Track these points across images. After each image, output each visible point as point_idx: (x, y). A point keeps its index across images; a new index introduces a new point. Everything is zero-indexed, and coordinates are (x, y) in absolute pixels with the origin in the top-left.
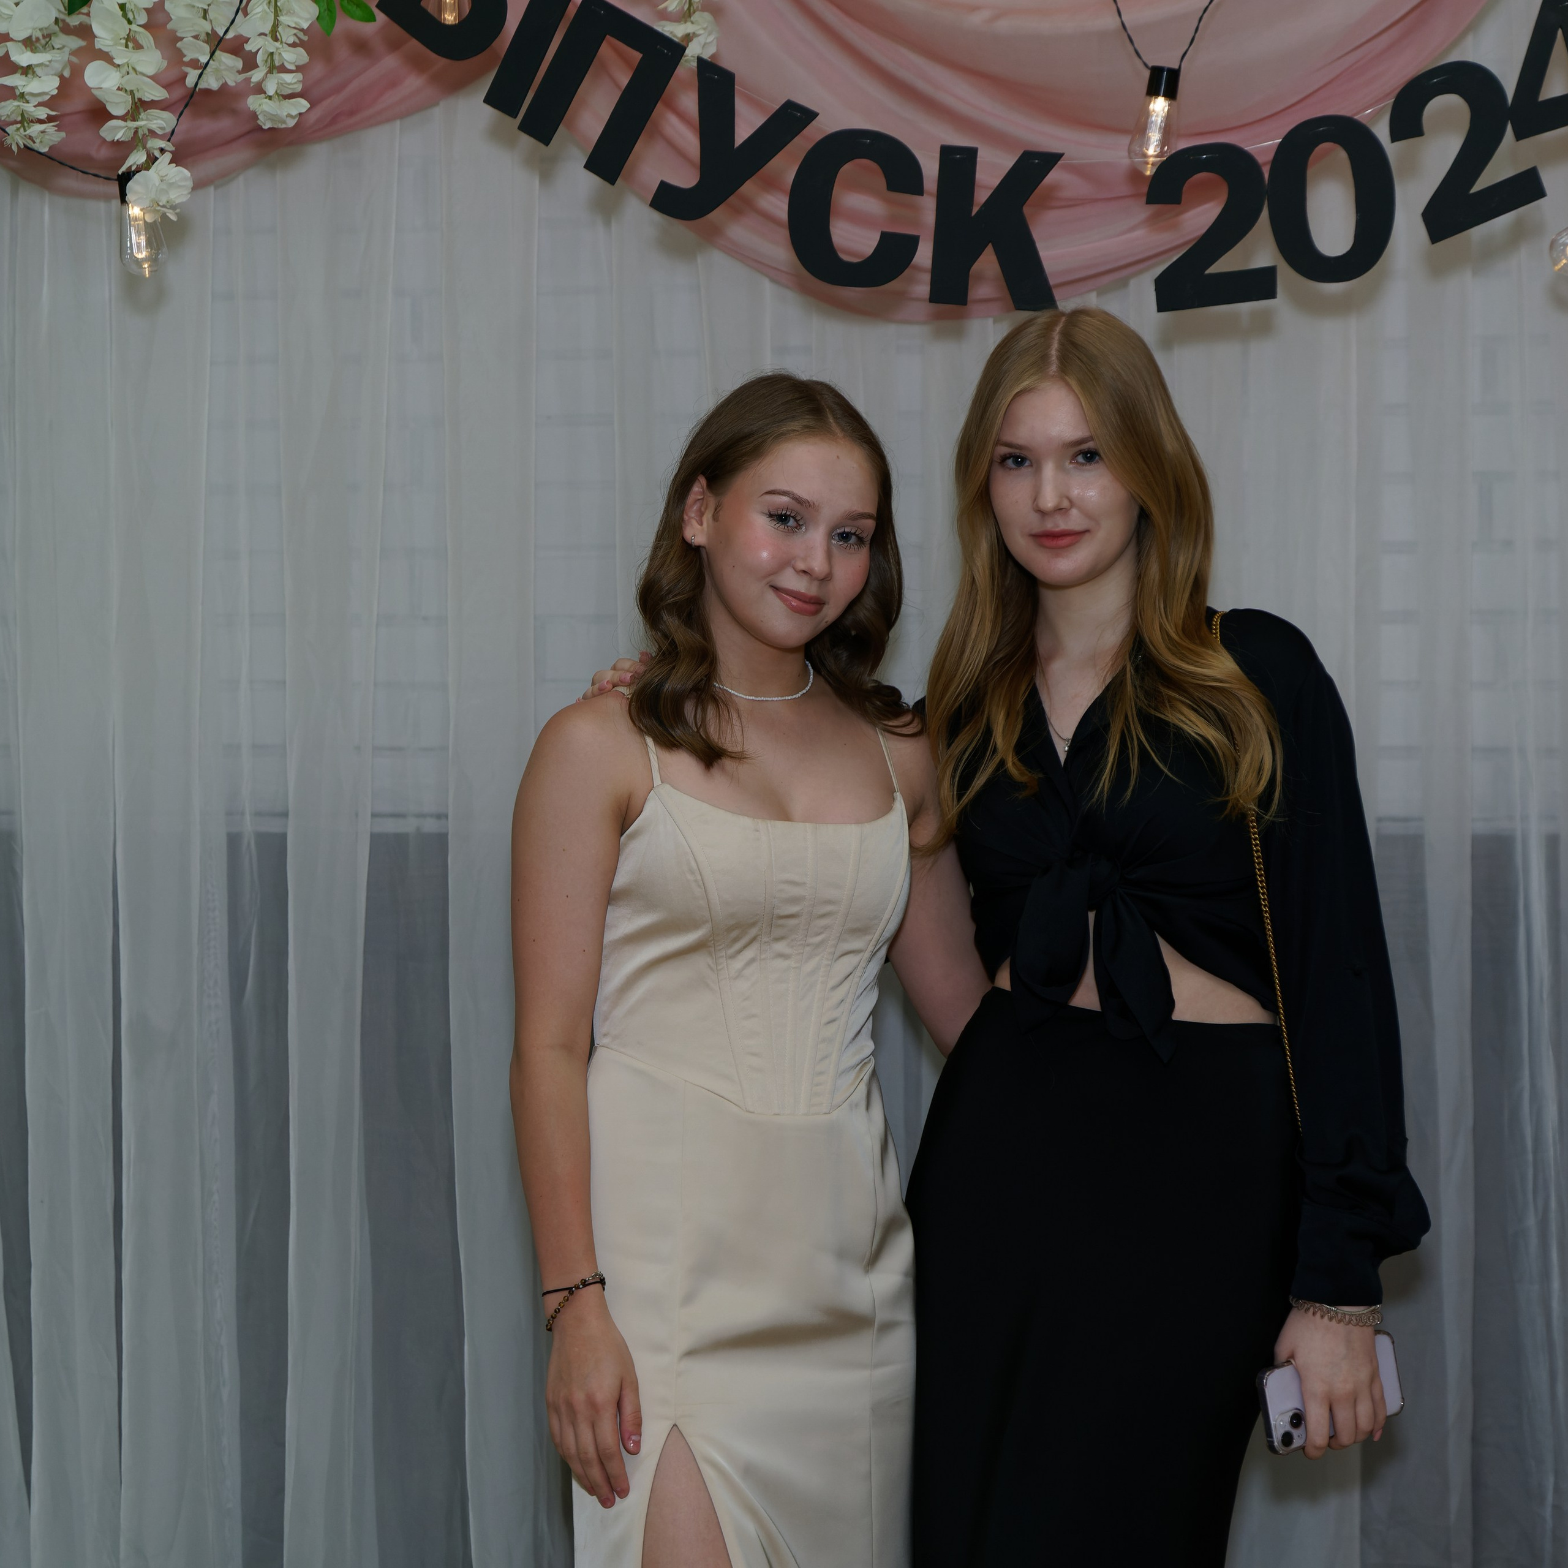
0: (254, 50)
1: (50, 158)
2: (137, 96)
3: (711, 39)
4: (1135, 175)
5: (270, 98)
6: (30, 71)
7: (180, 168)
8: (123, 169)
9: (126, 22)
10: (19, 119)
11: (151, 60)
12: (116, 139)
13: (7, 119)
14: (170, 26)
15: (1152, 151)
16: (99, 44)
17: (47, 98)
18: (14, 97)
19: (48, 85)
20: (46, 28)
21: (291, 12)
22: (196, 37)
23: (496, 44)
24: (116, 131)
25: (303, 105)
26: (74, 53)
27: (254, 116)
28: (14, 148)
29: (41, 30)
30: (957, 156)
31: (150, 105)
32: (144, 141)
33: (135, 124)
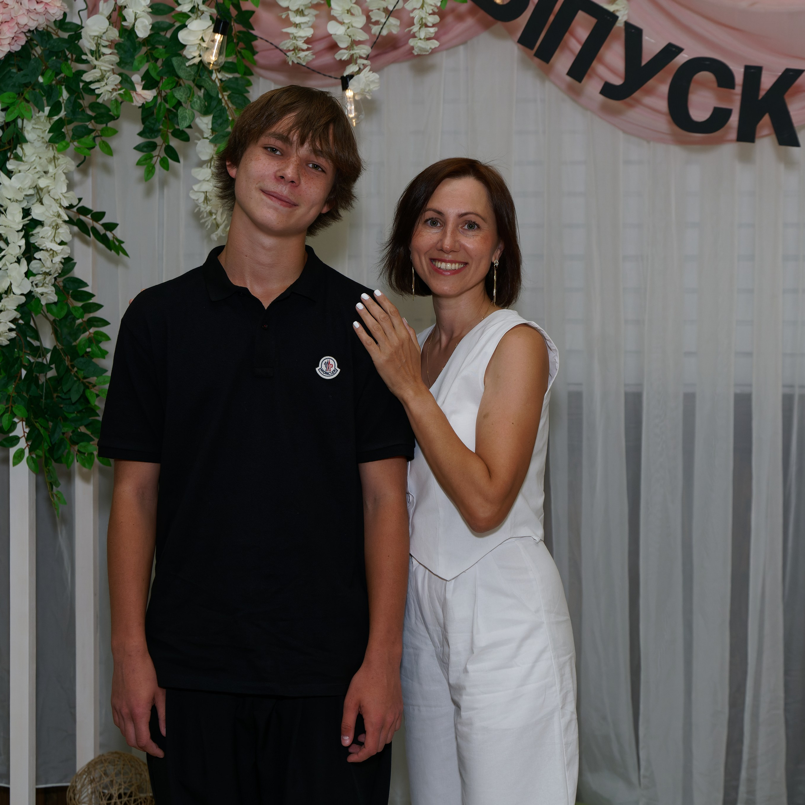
0: (414, 16)
1: (308, 68)
2: (353, 38)
5: (420, 39)
6: (299, 26)
7: (374, 74)
8: (346, 73)
10: (293, 49)
11: (360, 21)
12: (343, 59)
13: (288, 49)
14: (366, 4)
16: (333, 13)
17: (305, 39)
18: (290, 38)
19: (308, 32)
20: (306, 5)
22: (379, 9)
25: (435, 44)
27: (412, 48)
28: (290, 63)
29: (304, 5)
30: (752, 71)
31: (360, 43)
32: (356, 60)
33: (352, 52)
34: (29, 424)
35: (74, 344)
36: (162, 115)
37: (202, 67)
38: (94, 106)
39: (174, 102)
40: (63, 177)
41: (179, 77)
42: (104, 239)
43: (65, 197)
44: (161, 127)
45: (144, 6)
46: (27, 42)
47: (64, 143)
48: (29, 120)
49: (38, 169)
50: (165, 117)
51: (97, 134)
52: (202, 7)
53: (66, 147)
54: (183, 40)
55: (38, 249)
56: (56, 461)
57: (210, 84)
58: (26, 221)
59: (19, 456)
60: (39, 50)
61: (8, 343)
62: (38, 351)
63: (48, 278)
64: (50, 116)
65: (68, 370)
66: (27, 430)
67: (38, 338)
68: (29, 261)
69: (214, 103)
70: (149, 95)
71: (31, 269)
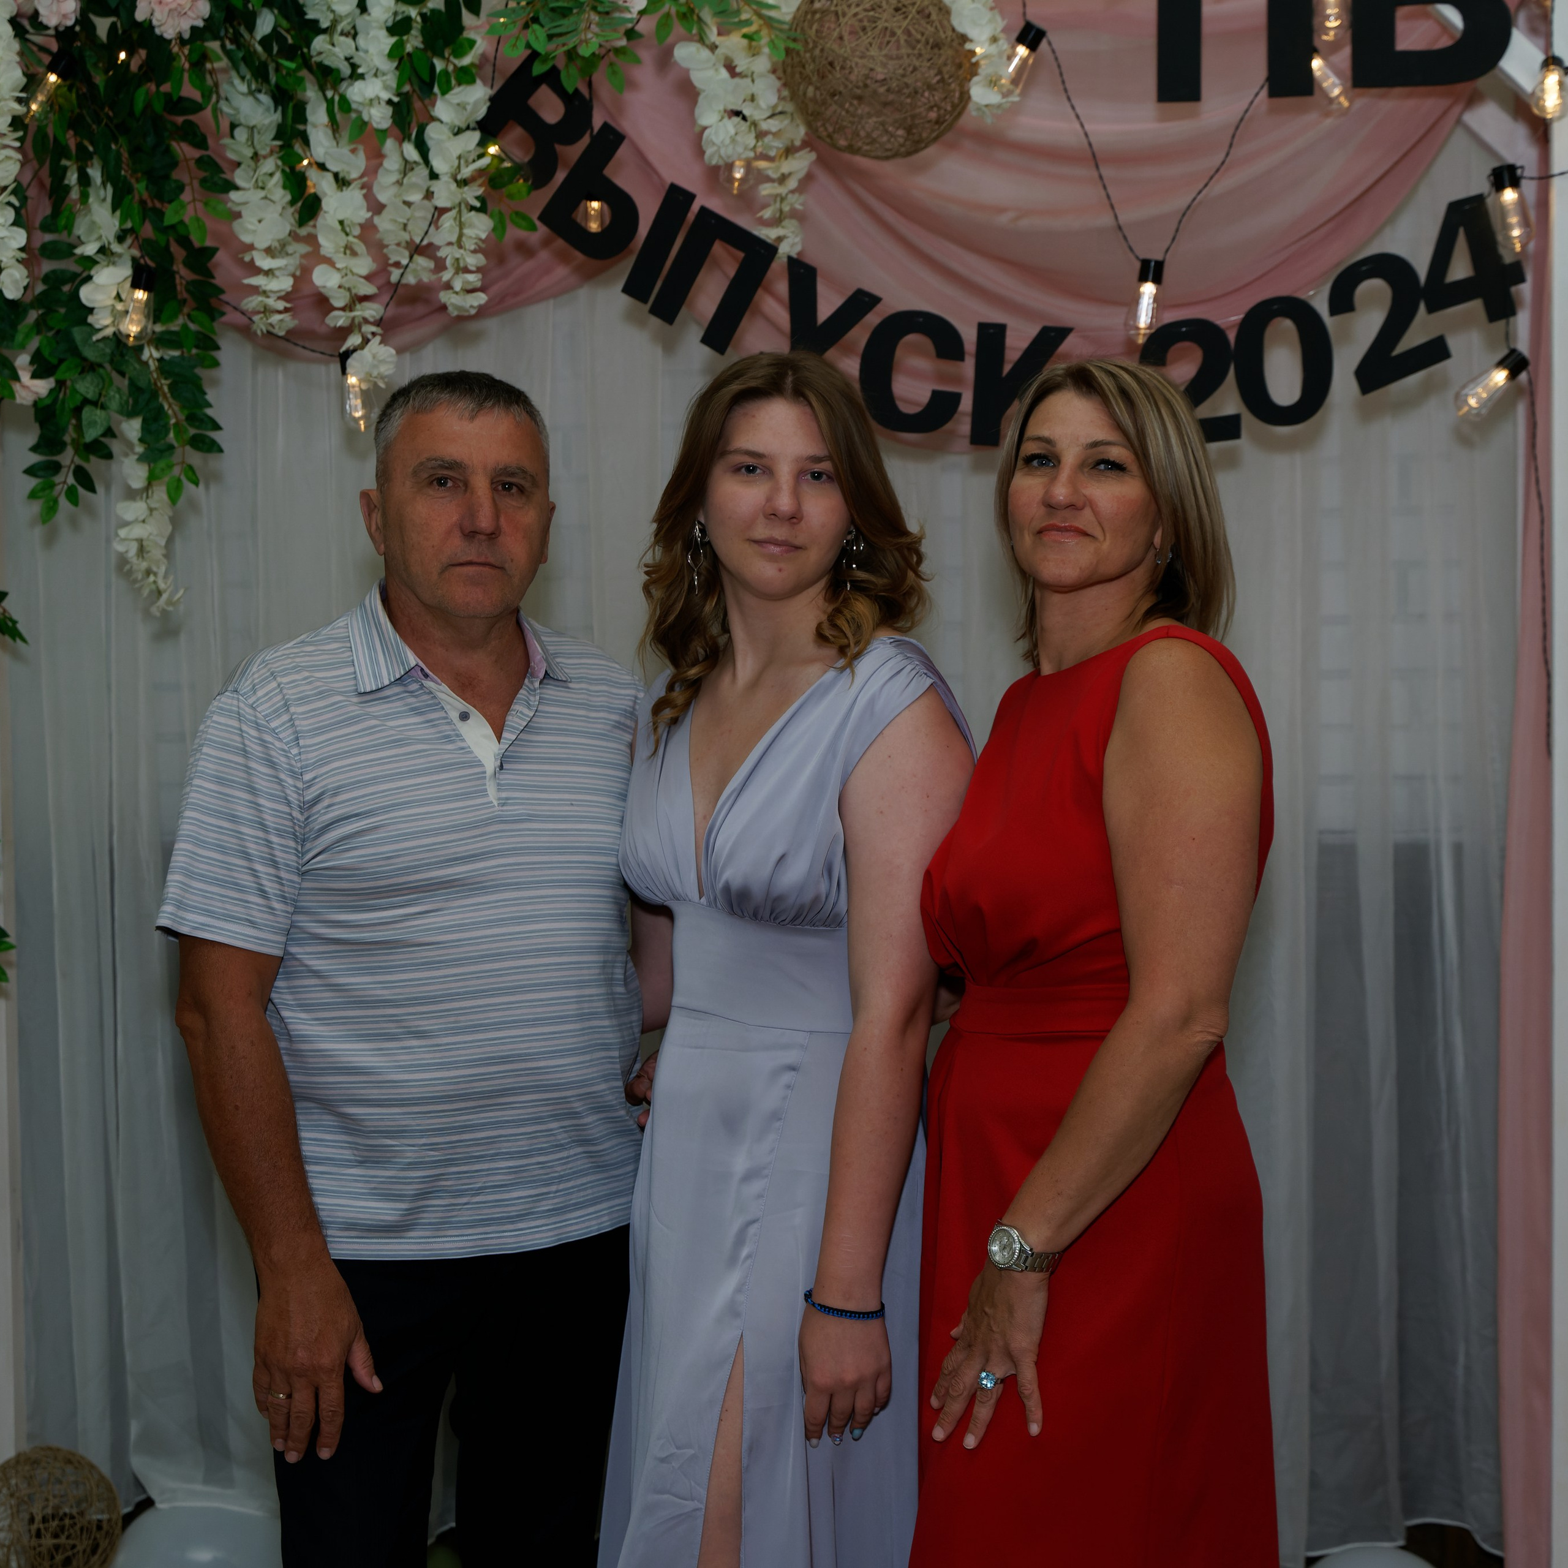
0: (444, 256)
1: (286, 339)
2: (354, 291)
3: (797, 240)
4: (1130, 343)
5: (457, 293)
6: (271, 273)
7: (387, 348)
8: (344, 348)
9: (343, 235)
10: (262, 310)
11: (364, 265)
12: (337, 325)
13: (254, 311)
14: (378, 236)
15: (1143, 324)
16: (323, 252)
17: (283, 294)
18: (257, 294)
19: (284, 284)
20: (282, 240)
21: (471, 226)
22: (398, 245)
23: (632, 245)
25: (481, 298)
26: (303, 256)
27: (444, 308)
28: (259, 333)
29: (279, 241)
30: (992, 331)
31: (364, 299)
32: (360, 326)
33: (353, 314)
37: (118, 339)
39: (79, 399)
41: (85, 359)
45: (14, 250)
52: (116, 248)
54: (88, 299)
57: (135, 369)
69: (144, 398)
70: (42, 387)
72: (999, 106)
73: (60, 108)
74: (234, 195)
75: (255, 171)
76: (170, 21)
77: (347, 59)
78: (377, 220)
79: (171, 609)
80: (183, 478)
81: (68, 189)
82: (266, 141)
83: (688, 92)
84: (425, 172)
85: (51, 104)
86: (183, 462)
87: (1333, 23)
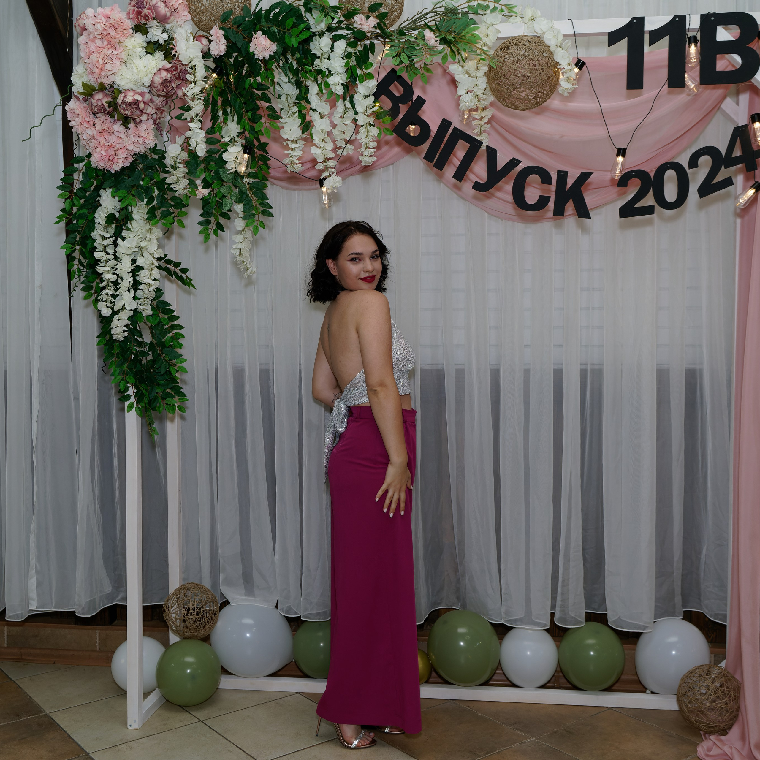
0: (360, 143)
1: (299, 175)
2: (326, 156)
3: (487, 141)
4: (613, 180)
5: (366, 156)
6: (294, 149)
7: (338, 177)
8: (322, 177)
9: (322, 135)
10: (291, 163)
11: (330, 146)
12: (320, 169)
13: (287, 163)
14: (334, 137)
15: (617, 172)
16: (314, 142)
17: (298, 157)
18: (289, 157)
19: (299, 153)
21: (371, 131)
22: (341, 139)
23: (427, 142)
24: (320, 166)
27: (361, 162)
28: (289, 172)
29: (297, 138)
30: (562, 174)
31: (330, 159)
32: (328, 169)
33: (325, 164)
34: (136, 386)
35: (163, 340)
36: (214, 204)
37: (237, 174)
38: (174, 198)
39: (221, 195)
40: (156, 240)
41: (223, 181)
42: (181, 279)
43: (156, 252)
44: (214, 211)
45: (202, 138)
46: (133, 161)
47: (155, 220)
48: (135, 207)
49: (141, 236)
50: (216, 205)
51: (175, 215)
52: (237, 139)
53: (156, 223)
54: (225, 158)
55: (141, 284)
56: (152, 409)
57: (242, 185)
58: (133, 267)
59: (131, 407)
60: (141, 166)
61: (123, 339)
62: (141, 344)
63: (147, 300)
64: (147, 204)
65: (159, 355)
66: (135, 391)
67: (141, 337)
68: (136, 290)
69: (244, 196)
71: (137, 295)
72: (571, 89)
73: (216, 87)
74: (280, 120)
75: (289, 112)
76: (262, 53)
77: (327, 69)
78: (333, 131)
79: (251, 275)
80: (259, 225)
81: (218, 117)
82: (293, 100)
83: (454, 82)
84: (353, 112)
85: (213, 85)
86: (258, 220)
87: (694, 60)
